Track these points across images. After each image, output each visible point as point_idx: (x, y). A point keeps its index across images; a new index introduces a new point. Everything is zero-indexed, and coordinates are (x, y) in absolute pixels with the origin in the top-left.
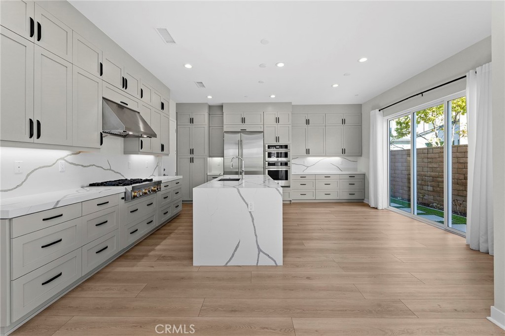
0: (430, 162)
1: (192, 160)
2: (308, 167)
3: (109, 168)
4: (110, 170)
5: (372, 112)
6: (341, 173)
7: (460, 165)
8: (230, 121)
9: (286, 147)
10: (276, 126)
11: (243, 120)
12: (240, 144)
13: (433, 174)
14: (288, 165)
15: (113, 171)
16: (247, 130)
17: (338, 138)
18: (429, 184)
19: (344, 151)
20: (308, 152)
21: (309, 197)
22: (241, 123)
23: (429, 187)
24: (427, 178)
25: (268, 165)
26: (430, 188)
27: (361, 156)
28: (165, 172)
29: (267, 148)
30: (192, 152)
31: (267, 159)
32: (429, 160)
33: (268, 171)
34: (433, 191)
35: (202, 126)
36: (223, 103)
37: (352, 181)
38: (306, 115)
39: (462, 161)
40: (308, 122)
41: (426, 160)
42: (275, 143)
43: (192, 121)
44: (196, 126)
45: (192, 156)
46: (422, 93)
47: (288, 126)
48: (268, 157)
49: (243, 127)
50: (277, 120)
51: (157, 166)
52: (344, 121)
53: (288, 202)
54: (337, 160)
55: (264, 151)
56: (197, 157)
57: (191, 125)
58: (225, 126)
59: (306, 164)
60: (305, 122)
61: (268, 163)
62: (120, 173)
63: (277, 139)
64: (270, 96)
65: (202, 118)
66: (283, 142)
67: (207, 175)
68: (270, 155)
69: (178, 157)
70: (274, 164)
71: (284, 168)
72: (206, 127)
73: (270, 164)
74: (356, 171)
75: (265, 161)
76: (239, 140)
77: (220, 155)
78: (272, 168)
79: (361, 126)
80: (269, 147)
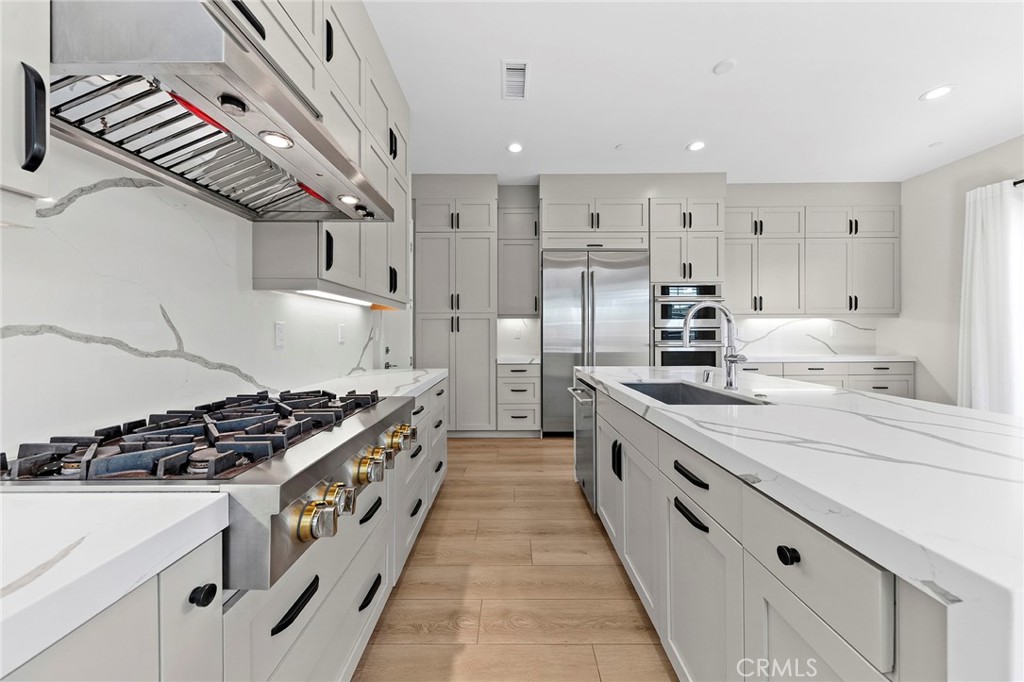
1: (455, 325)
2: (747, 343)
3: (174, 346)
4: (179, 353)
5: (974, 194)
8: (560, 224)
9: (712, 290)
10: (683, 235)
11: (595, 220)
12: (587, 282)
14: (717, 339)
15: (195, 358)
16: (603, 247)
20: (758, 304)
25: (663, 338)
27: (897, 315)
28: (390, 358)
29: (658, 292)
30: (455, 302)
31: (660, 322)
33: (663, 353)
35: (482, 235)
36: (539, 176)
37: (882, 379)
38: (755, 211)
40: (758, 227)
42: (682, 279)
43: (455, 221)
44: (464, 235)
45: (454, 313)
47: (716, 234)
48: (662, 318)
49: (595, 237)
50: (687, 220)
51: (370, 339)
52: (853, 227)
54: (824, 325)
55: (654, 300)
56: (468, 316)
57: (451, 233)
58: (543, 236)
59: (742, 336)
60: (752, 227)
61: (662, 333)
62: (234, 370)
63: (687, 270)
64: (687, 148)
65: (483, 215)
66: (701, 277)
67: (497, 365)
68: (667, 311)
69: (417, 315)
70: (676, 335)
71: (704, 346)
72: (494, 237)
73: (667, 335)
74: (874, 353)
75: (652, 328)
76: (583, 273)
77: (532, 311)
78: (673, 346)
79: (899, 237)
80: (665, 290)
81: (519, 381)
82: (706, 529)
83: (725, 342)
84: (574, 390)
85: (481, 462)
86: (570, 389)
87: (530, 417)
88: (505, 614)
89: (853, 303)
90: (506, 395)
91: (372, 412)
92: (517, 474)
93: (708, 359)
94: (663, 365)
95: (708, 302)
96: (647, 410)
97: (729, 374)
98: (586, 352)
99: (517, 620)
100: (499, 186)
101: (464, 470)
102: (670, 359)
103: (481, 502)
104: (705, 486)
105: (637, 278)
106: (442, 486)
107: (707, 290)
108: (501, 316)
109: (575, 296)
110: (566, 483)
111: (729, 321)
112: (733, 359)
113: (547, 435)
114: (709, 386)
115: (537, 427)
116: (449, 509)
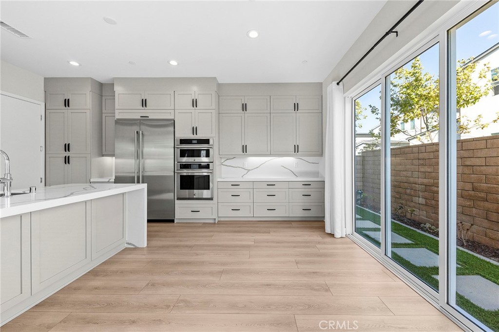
0: (423, 165)
1: (67, 160)
2: (249, 170)
6: (294, 179)
7: (466, 168)
9: (207, 141)
10: (193, 111)
11: (144, 103)
13: (425, 181)
14: (211, 168)
16: (150, 118)
18: (421, 194)
19: (296, 149)
20: (244, 149)
21: (244, 214)
22: (142, 108)
23: (420, 199)
24: (417, 186)
25: (181, 168)
26: (422, 201)
29: (178, 143)
30: (67, 148)
31: (180, 159)
32: (421, 162)
33: (180, 176)
34: (426, 205)
35: (83, 111)
36: (114, 79)
37: (307, 191)
38: (242, 98)
39: (468, 163)
40: (244, 107)
41: (416, 162)
42: (192, 135)
43: (67, 103)
44: (73, 111)
45: (67, 154)
47: (211, 111)
49: (144, 112)
50: (195, 103)
52: (296, 107)
53: (212, 221)
55: (176, 147)
56: (74, 155)
57: (67, 110)
58: (117, 112)
59: (246, 167)
60: (240, 107)
61: (181, 165)
63: (195, 130)
65: (84, 100)
66: (202, 135)
69: (47, 155)
72: (89, 112)
78: (186, 172)
79: (321, 113)
80: (182, 142)
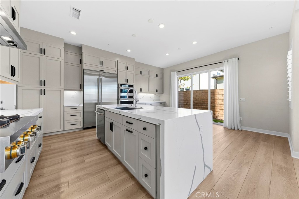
1: (43, 92)
5: (172, 73)
8: (88, 62)
10: (126, 72)
11: (102, 63)
12: (99, 82)
14: (133, 98)
16: (105, 71)
17: (154, 84)
20: (141, 90)
22: (100, 65)
25: (121, 98)
27: (163, 93)
29: (120, 86)
30: (43, 83)
31: (120, 94)
33: (121, 101)
36: (82, 45)
38: (141, 69)
40: (141, 73)
42: (125, 83)
43: (42, 51)
44: (48, 58)
45: (42, 88)
46: (199, 67)
47: (133, 73)
49: (102, 68)
52: (157, 76)
54: (152, 95)
55: (119, 88)
56: (49, 89)
57: (41, 56)
58: (84, 65)
61: (121, 96)
63: (127, 81)
64: (127, 50)
66: (130, 83)
67: (64, 107)
68: (122, 91)
69: (19, 87)
70: (124, 97)
71: (130, 100)
72: (63, 62)
73: (122, 97)
74: (160, 101)
75: (118, 95)
76: (98, 78)
77: (79, 89)
78: (123, 100)
79: (163, 79)
80: (121, 85)
81: (74, 112)
82: (132, 132)
83: (135, 99)
84: (97, 112)
85: (58, 142)
86: (95, 112)
87: (79, 123)
88: (78, 178)
89: (157, 91)
90: (68, 117)
91: (18, 122)
92: (75, 142)
93: (131, 102)
94: (121, 104)
95: (131, 88)
96: (120, 112)
97: (136, 105)
98: (99, 102)
99: (82, 177)
100: (65, 43)
101: (51, 146)
102: (122, 103)
103: (61, 153)
104: (132, 124)
105: (115, 81)
106: (41, 153)
107: (131, 86)
108: (65, 90)
109: (96, 85)
110: (94, 140)
111: (136, 92)
112: (137, 101)
113: (85, 129)
114: (132, 107)
115: (81, 126)
116: (46, 159)
